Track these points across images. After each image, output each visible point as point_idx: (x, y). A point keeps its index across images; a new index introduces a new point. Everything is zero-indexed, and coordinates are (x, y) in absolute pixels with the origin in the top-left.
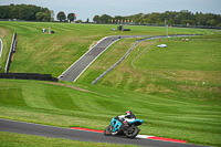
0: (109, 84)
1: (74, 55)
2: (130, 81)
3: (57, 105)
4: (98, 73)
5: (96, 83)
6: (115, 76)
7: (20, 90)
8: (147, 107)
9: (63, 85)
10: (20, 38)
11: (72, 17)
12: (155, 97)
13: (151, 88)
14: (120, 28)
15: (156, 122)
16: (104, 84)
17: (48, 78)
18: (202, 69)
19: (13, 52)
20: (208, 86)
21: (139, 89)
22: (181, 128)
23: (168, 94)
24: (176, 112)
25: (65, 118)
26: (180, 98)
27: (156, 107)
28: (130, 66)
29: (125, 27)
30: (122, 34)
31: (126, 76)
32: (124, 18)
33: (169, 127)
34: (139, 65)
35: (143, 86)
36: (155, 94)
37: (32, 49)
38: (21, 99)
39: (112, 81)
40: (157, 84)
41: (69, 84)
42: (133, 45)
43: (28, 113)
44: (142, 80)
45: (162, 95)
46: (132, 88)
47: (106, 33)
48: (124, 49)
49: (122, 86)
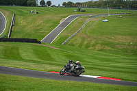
0: (72, 45)
1: (51, 27)
2: (85, 43)
3: (40, 58)
4: (66, 37)
5: (65, 44)
6: (76, 40)
7: (18, 49)
8: (96, 59)
9: (44, 45)
10: (17, 17)
11: (49, 3)
13: (98, 47)
14: (79, 10)
15: (102, 68)
16: (70, 45)
17: (35, 41)
18: (130, 34)
19: (13, 25)
21: (91, 48)
22: (117, 71)
23: (109, 50)
24: (114, 61)
25: (45, 65)
26: (117, 53)
27: (102, 59)
28: (85, 33)
29: (82, 9)
30: (81, 14)
31: (83, 40)
32: (82, 4)
33: (110, 71)
34: (91, 33)
35: (94, 46)
36: (101, 50)
37: (25, 23)
38: (18, 54)
39: (74, 43)
40: (102, 44)
41: (47, 45)
42: (88, 21)
43: (23, 63)
44: (93, 42)
45: (106, 51)
46: (87, 47)
47: (71, 13)
48: (82, 23)
49: (80, 46)
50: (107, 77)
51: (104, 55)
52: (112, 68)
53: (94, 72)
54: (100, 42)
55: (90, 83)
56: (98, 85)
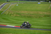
2: (10, 13)
4: (2, 12)
5: (2, 14)
6: (6, 12)
8: (14, 19)
12: (16, 17)
13: (15, 15)
14: (7, 1)
15: (16, 23)
16: (4, 14)
20: (28, 14)
23: (19, 16)
24: (21, 20)
26: (22, 17)
27: (16, 19)
28: (10, 10)
30: (8, 2)
31: (9, 12)
33: (19, 24)
34: (12, 10)
35: (13, 14)
36: (16, 16)
39: (6, 14)
42: (11, 5)
44: (13, 13)
45: (17, 16)
46: (11, 15)
47: (4, 2)
48: (8, 6)
49: (8, 15)
50: (18, 26)
51: (17, 18)
52: (20, 23)
53: (13, 24)
54: (15, 13)
55: (11, 28)
56: (14, 29)
